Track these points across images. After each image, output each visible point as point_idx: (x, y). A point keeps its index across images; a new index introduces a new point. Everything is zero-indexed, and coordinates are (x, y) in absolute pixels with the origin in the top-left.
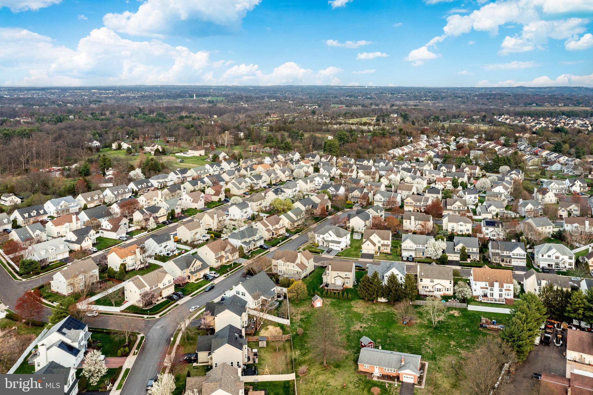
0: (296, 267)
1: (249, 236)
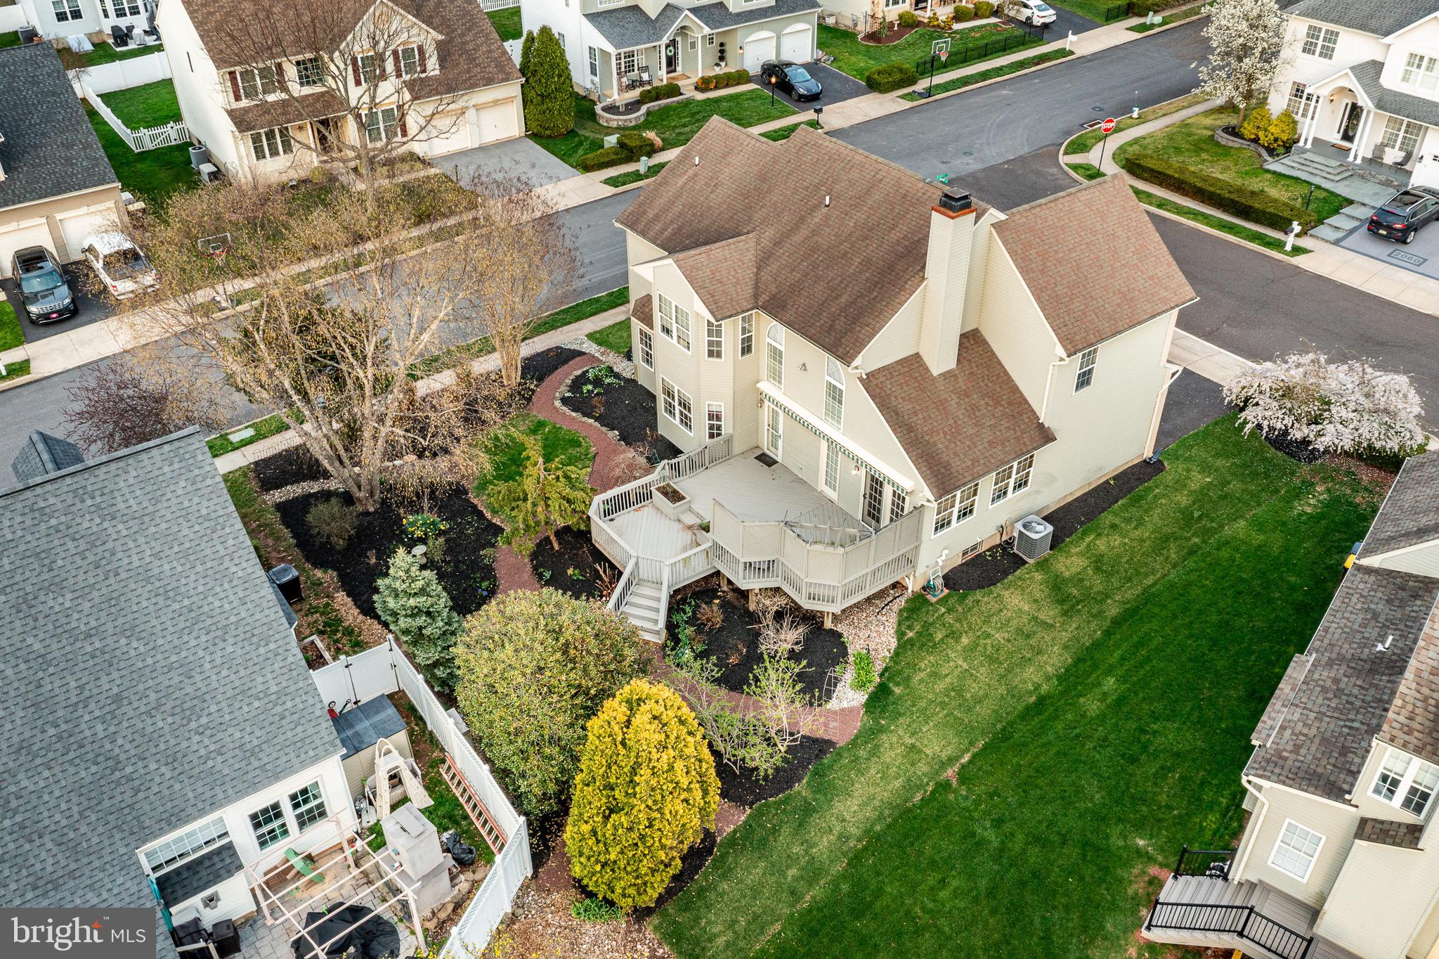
0: (860, 402)
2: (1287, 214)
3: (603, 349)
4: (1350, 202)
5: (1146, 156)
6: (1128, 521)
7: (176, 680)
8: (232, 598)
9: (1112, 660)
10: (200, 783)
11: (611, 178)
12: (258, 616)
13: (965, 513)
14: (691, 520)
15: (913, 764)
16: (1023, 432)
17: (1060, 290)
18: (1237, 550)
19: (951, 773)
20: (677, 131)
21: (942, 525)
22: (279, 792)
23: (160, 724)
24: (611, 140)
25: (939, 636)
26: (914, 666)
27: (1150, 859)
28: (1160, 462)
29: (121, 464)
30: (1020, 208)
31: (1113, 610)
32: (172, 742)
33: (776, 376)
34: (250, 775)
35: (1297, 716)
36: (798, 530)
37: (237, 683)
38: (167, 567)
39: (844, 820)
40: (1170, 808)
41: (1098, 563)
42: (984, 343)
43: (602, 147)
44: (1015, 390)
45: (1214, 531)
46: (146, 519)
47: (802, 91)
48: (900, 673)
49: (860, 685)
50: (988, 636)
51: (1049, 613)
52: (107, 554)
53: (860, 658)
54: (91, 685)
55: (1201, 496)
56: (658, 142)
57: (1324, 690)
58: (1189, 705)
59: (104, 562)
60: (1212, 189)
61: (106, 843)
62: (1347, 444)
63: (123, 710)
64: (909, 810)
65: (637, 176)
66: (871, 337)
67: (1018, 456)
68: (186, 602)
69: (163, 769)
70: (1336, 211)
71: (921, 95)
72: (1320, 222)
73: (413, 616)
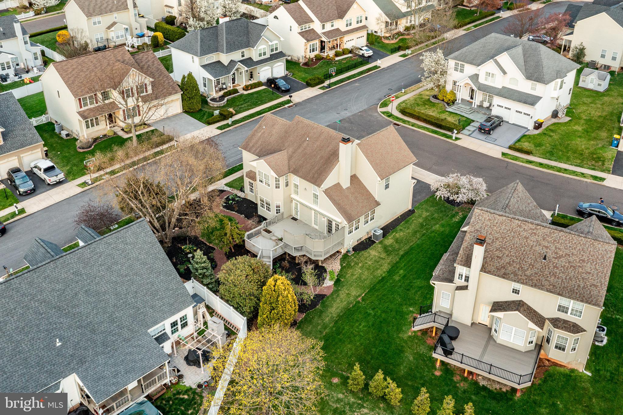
0: (324, 199)
1: (231, 48)
2: (453, 127)
3: (232, 189)
4: (473, 121)
5: (407, 108)
6: (405, 228)
7: (150, 286)
8: (160, 264)
9: (401, 266)
10: (160, 313)
11: (219, 127)
12: (167, 269)
13: (357, 228)
14: (274, 238)
15: (349, 298)
16: (371, 203)
17: (377, 161)
18: (436, 233)
19: (359, 299)
20: (239, 107)
21: (350, 232)
22: (176, 317)
23: (148, 298)
24: (217, 112)
25: (353, 264)
26: (347, 273)
27: (413, 312)
28: (414, 210)
29: (126, 230)
30: (364, 139)
31: (401, 253)
32: (152, 303)
33: (297, 193)
34: (172, 311)
35: (444, 267)
36: (310, 236)
37: (165, 287)
38: (143, 257)
39: (332, 313)
40: (418, 300)
41: (397, 241)
42: (358, 178)
43: (213, 115)
44: (368, 191)
45: (430, 228)
46: (135, 244)
47: (283, 89)
48: (343, 275)
49: (331, 279)
50: (367, 263)
51: (383, 255)
52: (127, 254)
53: (330, 272)
54: (129, 289)
55: (426, 219)
56: (234, 112)
57: (451, 260)
58: (423, 275)
59: (127, 256)
60: (429, 119)
61: (140, 329)
62: (465, 200)
63: (138, 295)
64: (349, 309)
65: (228, 126)
66: (325, 179)
67: (370, 210)
68: (149, 266)
69: (150, 310)
70: (469, 124)
71: (327, 88)
72: (464, 128)
73: (202, 269)
